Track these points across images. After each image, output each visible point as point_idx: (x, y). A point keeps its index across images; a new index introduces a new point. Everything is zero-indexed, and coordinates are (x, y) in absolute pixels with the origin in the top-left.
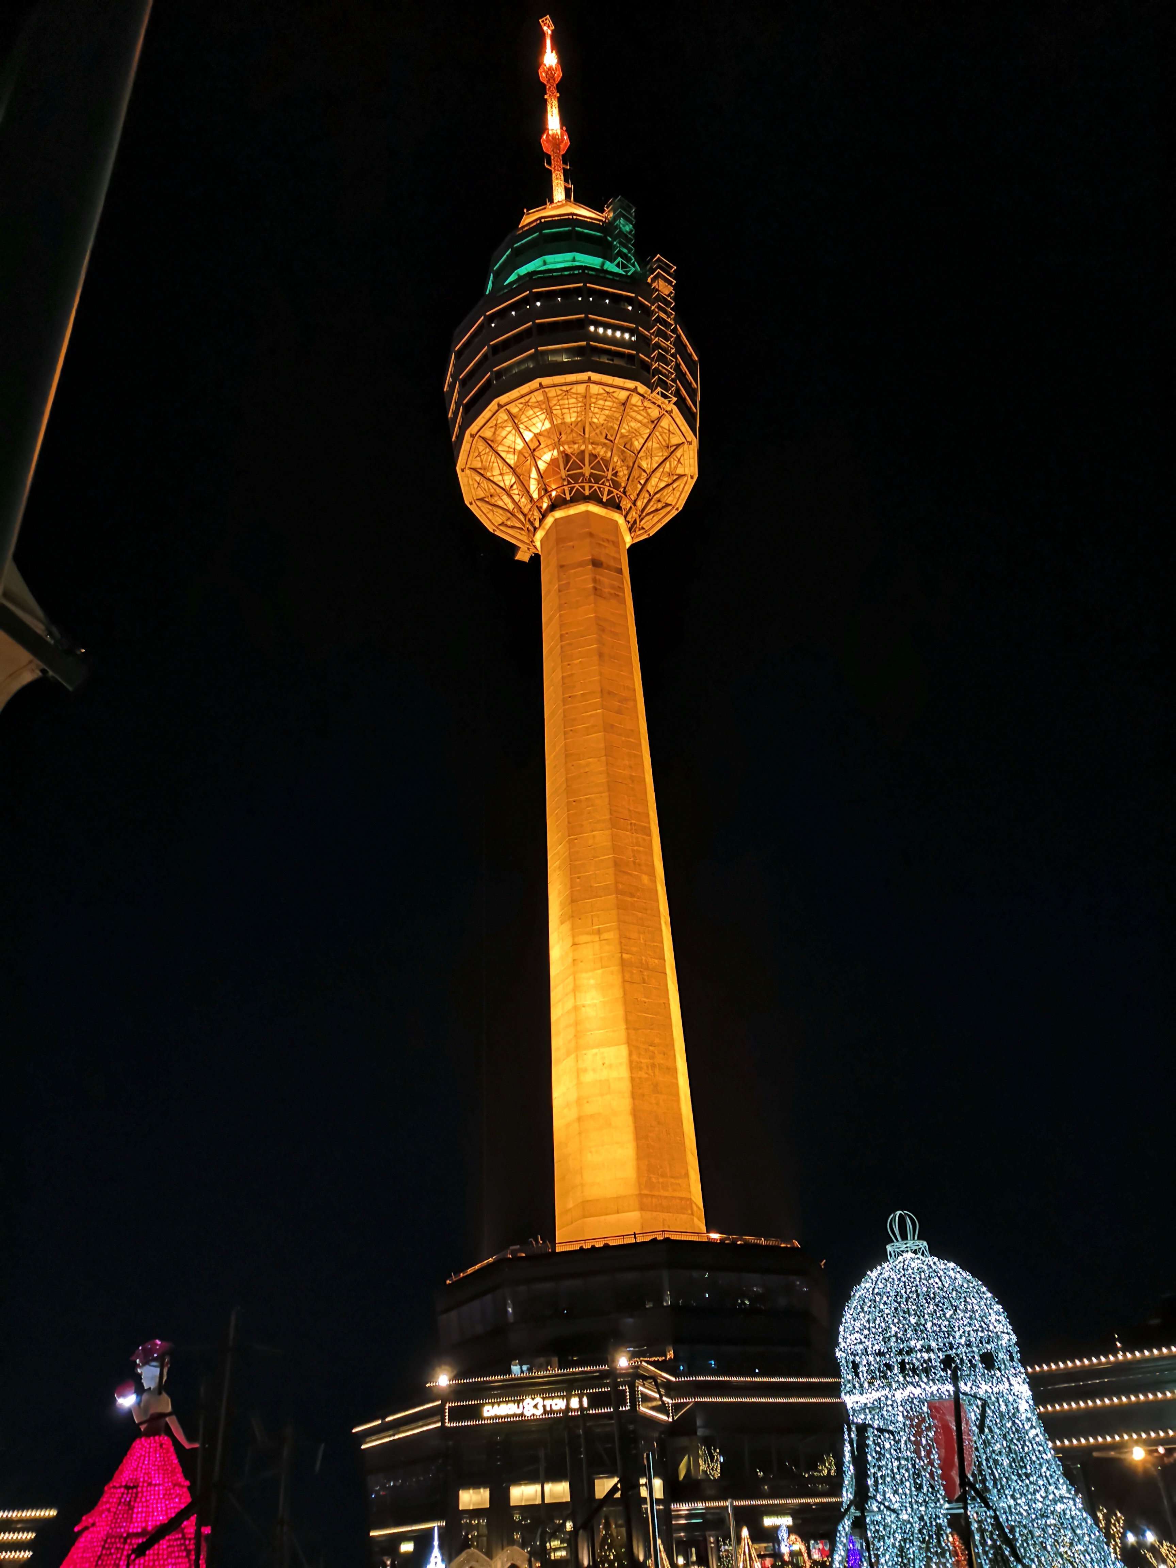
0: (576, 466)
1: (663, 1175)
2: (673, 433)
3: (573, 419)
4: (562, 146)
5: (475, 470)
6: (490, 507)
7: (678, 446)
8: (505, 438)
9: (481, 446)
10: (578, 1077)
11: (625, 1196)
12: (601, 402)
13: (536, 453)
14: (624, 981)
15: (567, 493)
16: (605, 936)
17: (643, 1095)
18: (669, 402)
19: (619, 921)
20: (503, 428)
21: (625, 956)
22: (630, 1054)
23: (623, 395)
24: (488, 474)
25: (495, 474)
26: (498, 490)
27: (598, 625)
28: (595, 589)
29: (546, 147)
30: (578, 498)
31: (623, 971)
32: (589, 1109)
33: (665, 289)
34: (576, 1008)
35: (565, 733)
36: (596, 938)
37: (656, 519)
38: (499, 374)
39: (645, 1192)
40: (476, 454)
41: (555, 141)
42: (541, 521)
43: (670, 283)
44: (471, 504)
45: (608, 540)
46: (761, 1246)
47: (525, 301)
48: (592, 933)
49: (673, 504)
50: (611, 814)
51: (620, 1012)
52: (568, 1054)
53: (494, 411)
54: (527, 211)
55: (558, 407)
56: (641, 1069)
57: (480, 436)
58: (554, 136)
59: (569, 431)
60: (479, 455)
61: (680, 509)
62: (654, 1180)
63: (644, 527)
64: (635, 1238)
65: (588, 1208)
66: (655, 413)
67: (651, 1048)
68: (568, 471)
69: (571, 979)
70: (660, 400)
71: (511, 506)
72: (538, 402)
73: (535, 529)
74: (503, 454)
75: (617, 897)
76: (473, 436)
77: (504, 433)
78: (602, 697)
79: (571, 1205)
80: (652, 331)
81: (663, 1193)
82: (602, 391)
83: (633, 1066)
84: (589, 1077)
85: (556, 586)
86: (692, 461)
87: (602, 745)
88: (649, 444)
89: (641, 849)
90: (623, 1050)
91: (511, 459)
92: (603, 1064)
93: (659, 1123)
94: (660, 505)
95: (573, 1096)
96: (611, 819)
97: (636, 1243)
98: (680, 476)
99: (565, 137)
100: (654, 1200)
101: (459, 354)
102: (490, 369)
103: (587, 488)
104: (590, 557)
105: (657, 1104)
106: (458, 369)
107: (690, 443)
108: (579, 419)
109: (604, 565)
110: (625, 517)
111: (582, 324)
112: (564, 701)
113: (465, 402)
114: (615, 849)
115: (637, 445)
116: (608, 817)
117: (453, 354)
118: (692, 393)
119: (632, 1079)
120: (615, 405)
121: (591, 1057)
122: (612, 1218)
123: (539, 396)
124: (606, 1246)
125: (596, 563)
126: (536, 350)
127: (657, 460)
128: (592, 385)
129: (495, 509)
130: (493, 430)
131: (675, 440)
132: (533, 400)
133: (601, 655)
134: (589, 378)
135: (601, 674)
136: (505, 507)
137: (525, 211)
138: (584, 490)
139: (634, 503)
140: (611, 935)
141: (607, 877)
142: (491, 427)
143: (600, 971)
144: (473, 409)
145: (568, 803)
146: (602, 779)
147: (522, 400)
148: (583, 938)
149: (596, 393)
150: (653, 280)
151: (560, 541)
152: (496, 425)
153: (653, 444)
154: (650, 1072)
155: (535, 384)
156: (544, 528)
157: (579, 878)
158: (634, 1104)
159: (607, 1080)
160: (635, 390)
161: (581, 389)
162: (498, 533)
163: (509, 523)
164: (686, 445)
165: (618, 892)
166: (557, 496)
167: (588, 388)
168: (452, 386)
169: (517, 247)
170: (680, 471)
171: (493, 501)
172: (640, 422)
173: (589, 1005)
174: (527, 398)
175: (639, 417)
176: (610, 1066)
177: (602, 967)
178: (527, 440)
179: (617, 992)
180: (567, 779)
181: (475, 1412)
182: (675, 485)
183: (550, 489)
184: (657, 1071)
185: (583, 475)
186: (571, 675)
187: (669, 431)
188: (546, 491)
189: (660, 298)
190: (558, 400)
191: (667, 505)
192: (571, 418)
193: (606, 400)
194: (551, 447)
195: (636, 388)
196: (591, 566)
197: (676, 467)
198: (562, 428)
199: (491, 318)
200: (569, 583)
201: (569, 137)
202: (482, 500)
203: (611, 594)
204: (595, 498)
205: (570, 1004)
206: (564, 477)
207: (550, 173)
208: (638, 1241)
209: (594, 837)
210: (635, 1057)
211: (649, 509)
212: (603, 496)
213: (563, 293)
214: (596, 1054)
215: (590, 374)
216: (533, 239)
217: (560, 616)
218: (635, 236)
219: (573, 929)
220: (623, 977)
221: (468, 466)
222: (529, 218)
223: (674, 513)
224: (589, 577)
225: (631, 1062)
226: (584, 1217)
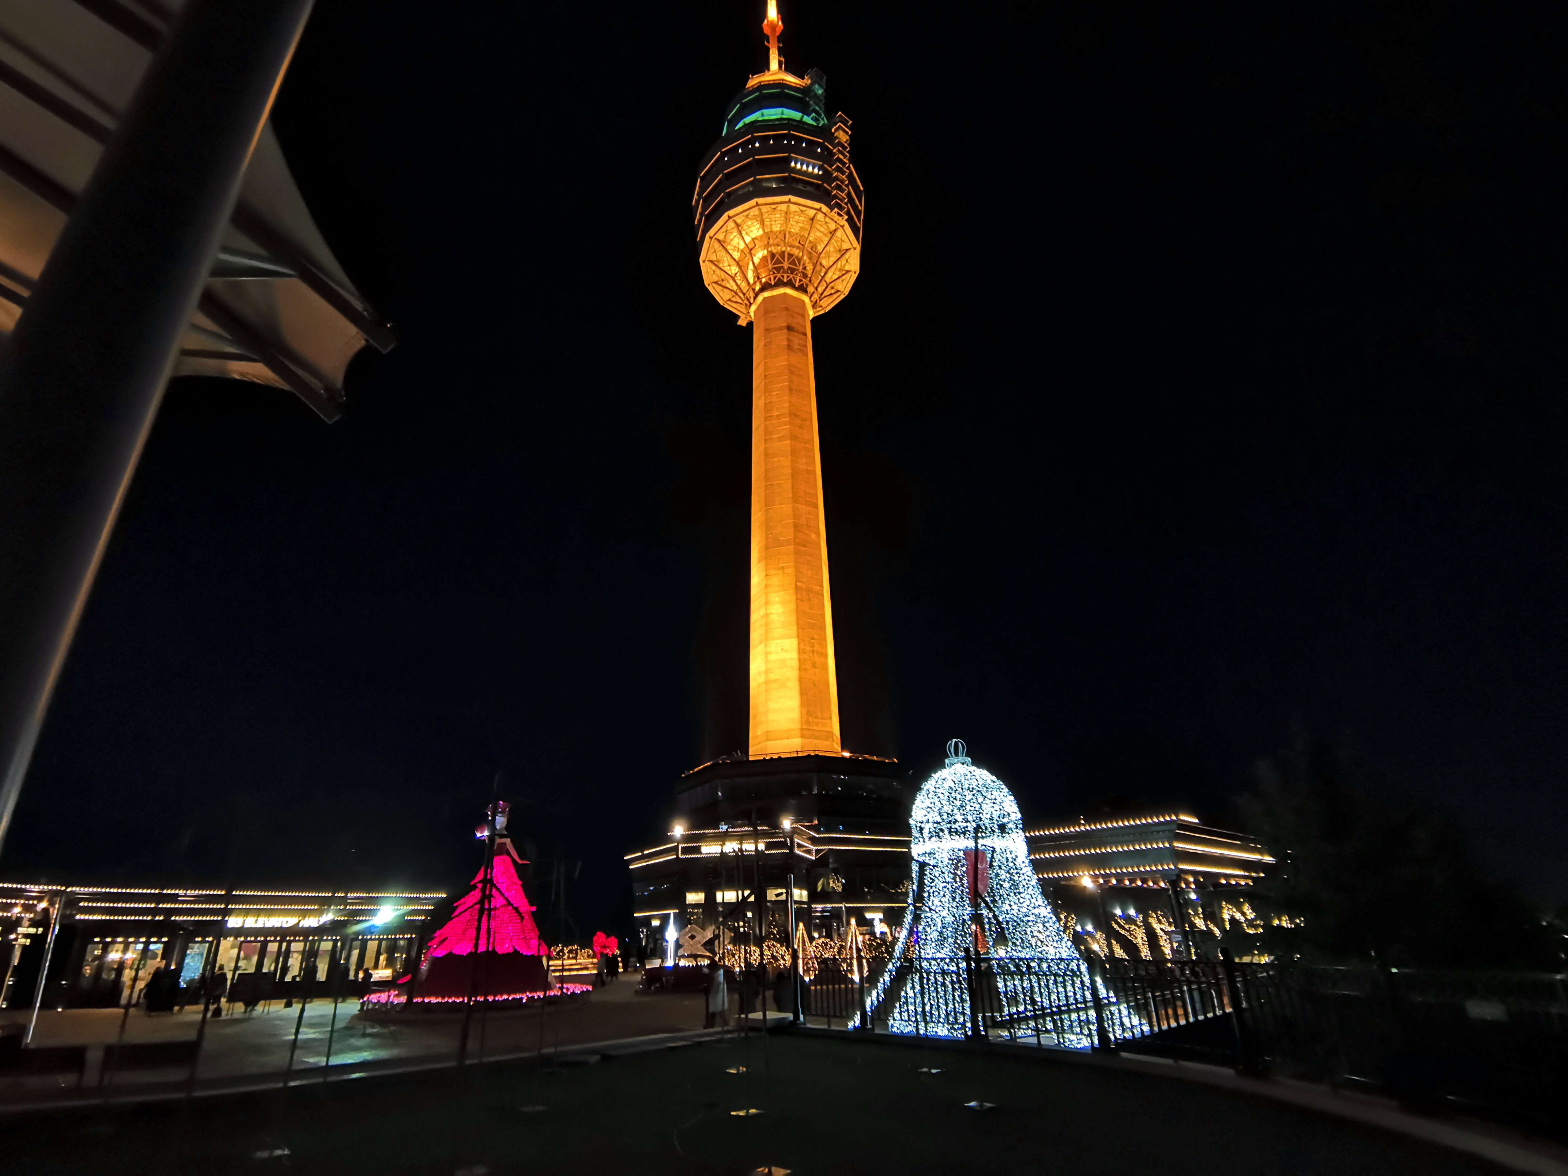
0: (778, 262)
1: (816, 717)
2: (844, 242)
3: (778, 229)
4: (777, 29)
5: (712, 261)
6: (722, 288)
7: (847, 250)
8: (732, 240)
9: (716, 245)
10: (766, 657)
11: (792, 729)
12: (797, 217)
13: (752, 252)
14: (797, 599)
15: (772, 280)
16: (786, 571)
17: (806, 669)
18: (842, 219)
19: (796, 562)
20: (731, 233)
21: (799, 584)
22: (799, 644)
23: (812, 213)
24: (721, 265)
25: (725, 265)
26: (727, 276)
27: (790, 369)
28: (789, 346)
29: (767, 30)
30: (780, 284)
31: (797, 593)
32: (772, 676)
33: (843, 137)
34: (766, 615)
35: (765, 440)
36: (781, 572)
37: (830, 300)
38: (729, 195)
39: (805, 727)
40: (713, 251)
41: (773, 26)
42: (755, 298)
43: (847, 133)
44: (709, 285)
45: (798, 313)
46: (873, 761)
47: (748, 142)
48: (779, 569)
49: (842, 290)
50: (793, 494)
51: (793, 618)
52: (761, 643)
53: (725, 221)
54: (752, 76)
55: (768, 220)
56: (805, 653)
57: (716, 238)
58: (772, 22)
59: (775, 237)
60: (715, 252)
61: (846, 294)
62: (811, 720)
63: (822, 305)
64: (797, 754)
65: (769, 736)
66: (833, 226)
67: (812, 641)
68: (774, 265)
69: (764, 597)
70: (836, 217)
71: (735, 288)
72: (754, 215)
73: (751, 304)
74: (731, 252)
75: (795, 547)
76: (711, 238)
77: (732, 237)
78: (790, 417)
79: (759, 733)
80: (833, 168)
81: (816, 728)
82: (798, 210)
83: (800, 651)
84: (772, 657)
85: (763, 343)
86: (855, 261)
87: (789, 449)
88: (828, 248)
89: (811, 517)
90: (795, 642)
91: (736, 255)
92: (782, 649)
93: (815, 686)
94: (833, 291)
95: (763, 668)
96: (793, 497)
97: (798, 757)
98: (848, 272)
99: (780, 23)
100: (810, 732)
101: (702, 179)
102: (723, 191)
103: (785, 277)
104: (786, 324)
105: (815, 675)
106: (703, 189)
107: (855, 249)
108: (782, 229)
109: (795, 329)
110: (810, 298)
111: (787, 160)
112: (766, 419)
113: (706, 213)
114: (795, 516)
115: (820, 248)
116: (791, 495)
117: (699, 180)
118: (858, 214)
119: (800, 659)
120: (806, 220)
121: (775, 645)
122: (785, 742)
123: (755, 211)
124: (780, 758)
125: (790, 328)
126: (755, 178)
127: (833, 259)
128: (791, 205)
129: (725, 290)
130: (724, 234)
131: (845, 246)
132: (752, 214)
133: (790, 390)
134: (790, 200)
135: (790, 402)
136: (731, 288)
137: (750, 76)
138: (783, 278)
139: (816, 289)
140: (791, 571)
141: (789, 534)
142: (723, 232)
143: (782, 593)
144: (712, 219)
145: (766, 486)
146: (789, 471)
147: (745, 214)
148: (772, 572)
149: (794, 210)
150: (836, 130)
151: (766, 312)
152: (726, 231)
153: (830, 248)
154: (811, 655)
155: (753, 202)
156: (756, 304)
157: (771, 534)
158: (800, 674)
159: (784, 660)
160: (820, 210)
161: (784, 207)
162: (726, 306)
163: (733, 299)
164: (852, 250)
165: (796, 544)
166: (766, 283)
167: (788, 207)
168: (698, 202)
169: (745, 102)
170: (847, 268)
171: (723, 284)
172: (822, 232)
173: (775, 613)
174: (747, 212)
175: (822, 229)
176: (787, 651)
177: (784, 590)
178: (747, 242)
179: (792, 606)
180: (765, 470)
181: (697, 850)
182: (844, 278)
183: (761, 277)
184: (815, 655)
185: (782, 267)
186: (770, 403)
187: (841, 239)
188: (758, 278)
189: (840, 144)
190: (769, 215)
191: (838, 291)
192: (777, 228)
193: (800, 216)
194: (763, 248)
195: (821, 208)
196: (786, 330)
197: (845, 265)
198: (771, 235)
199: (724, 154)
200: (771, 341)
201: (783, 22)
202: (716, 283)
203: (798, 349)
204: (790, 284)
205: (763, 612)
206: (770, 268)
207: (768, 49)
208: (799, 755)
209: (782, 507)
210: (802, 646)
211: (826, 294)
212: (796, 282)
213: (774, 137)
214: (777, 643)
215: (790, 197)
216: (755, 96)
217: (765, 363)
218: (826, 98)
219: (766, 566)
220: (797, 597)
221: (707, 259)
222: (754, 81)
223: (842, 297)
224: (785, 337)
225: (799, 649)
226: (767, 740)
